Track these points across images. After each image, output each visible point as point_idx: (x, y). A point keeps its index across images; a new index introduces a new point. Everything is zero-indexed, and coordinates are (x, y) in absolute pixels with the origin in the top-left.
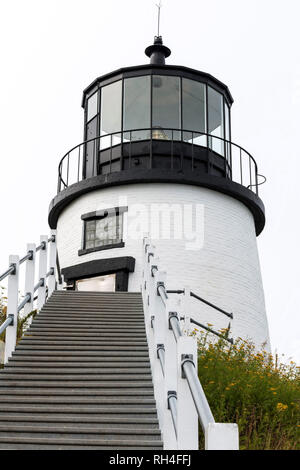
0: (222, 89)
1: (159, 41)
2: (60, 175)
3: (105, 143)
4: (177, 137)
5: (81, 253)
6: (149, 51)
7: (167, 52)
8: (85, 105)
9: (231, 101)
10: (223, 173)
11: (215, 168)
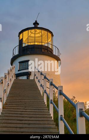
0: (51, 33)
1: (36, 21)
2: (13, 53)
3: (24, 45)
4: (41, 44)
5: (19, 71)
6: (34, 24)
7: (38, 24)
8: (19, 36)
9: (53, 36)
10: (51, 52)
11: (50, 51)
